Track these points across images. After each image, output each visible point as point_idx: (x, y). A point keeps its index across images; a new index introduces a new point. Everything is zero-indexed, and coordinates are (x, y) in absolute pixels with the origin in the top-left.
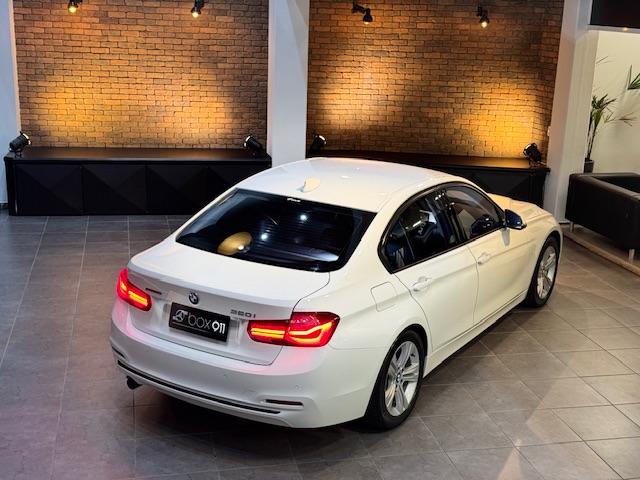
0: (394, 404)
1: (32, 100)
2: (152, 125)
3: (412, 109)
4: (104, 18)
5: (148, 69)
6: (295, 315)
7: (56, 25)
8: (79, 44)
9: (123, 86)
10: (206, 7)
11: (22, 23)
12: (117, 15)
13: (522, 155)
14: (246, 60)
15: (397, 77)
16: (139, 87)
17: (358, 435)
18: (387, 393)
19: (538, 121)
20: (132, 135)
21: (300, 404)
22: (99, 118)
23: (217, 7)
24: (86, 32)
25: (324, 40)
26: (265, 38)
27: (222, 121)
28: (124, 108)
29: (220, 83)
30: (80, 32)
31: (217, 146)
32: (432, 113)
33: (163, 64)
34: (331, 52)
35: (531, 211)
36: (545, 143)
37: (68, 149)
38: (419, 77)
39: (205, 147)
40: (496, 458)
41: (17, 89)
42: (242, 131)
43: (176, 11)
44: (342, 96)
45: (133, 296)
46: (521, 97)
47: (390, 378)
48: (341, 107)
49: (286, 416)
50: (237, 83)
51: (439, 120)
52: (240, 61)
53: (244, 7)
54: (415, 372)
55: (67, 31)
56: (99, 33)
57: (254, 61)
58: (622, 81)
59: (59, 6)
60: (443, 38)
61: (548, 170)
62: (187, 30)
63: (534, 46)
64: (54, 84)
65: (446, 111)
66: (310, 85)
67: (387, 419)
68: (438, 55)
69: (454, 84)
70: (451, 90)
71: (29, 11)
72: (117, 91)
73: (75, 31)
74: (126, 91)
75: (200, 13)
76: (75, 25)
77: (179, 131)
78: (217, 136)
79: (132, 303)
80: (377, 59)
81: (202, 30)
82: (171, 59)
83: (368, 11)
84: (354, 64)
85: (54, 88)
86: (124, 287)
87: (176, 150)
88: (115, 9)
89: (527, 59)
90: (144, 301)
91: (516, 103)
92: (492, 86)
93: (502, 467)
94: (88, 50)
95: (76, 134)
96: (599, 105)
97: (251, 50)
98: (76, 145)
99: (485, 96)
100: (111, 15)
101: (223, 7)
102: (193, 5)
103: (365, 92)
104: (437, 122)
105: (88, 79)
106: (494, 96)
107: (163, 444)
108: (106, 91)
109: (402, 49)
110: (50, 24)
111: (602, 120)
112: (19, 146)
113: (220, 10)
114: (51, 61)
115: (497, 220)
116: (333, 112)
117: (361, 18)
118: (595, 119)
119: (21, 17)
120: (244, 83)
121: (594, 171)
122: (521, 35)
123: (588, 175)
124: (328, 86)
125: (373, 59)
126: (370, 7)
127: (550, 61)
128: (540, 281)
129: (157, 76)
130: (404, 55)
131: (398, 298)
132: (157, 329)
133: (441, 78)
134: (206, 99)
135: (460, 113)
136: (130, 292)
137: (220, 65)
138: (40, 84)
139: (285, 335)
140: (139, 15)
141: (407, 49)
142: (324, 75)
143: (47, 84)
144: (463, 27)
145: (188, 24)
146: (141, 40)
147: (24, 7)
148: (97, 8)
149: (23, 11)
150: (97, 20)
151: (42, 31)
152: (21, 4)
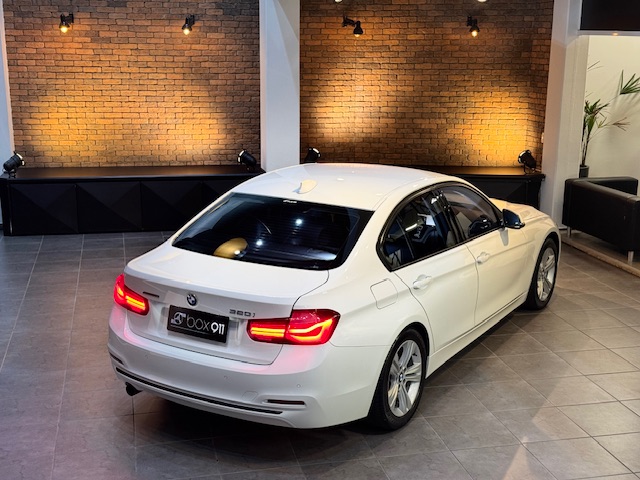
0: (397, 404)
1: (25, 122)
2: (146, 143)
3: (405, 121)
4: (95, 37)
5: (140, 88)
6: (295, 313)
7: (48, 45)
8: (71, 63)
9: (116, 104)
10: (197, 24)
11: (13, 45)
12: (108, 35)
13: (517, 163)
14: (238, 76)
15: (389, 88)
16: (131, 104)
17: (362, 437)
18: (390, 393)
19: (532, 129)
20: (126, 153)
21: (302, 403)
22: (92, 137)
23: (208, 24)
24: (78, 51)
25: (316, 54)
26: (256, 53)
27: (215, 137)
28: (117, 127)
29: (212, 99)
30: (72, 51)
31: (211, 163)
32: (425, 124)
33: (155, 82)
34: (323, 66)
35: (528, 212)
36: (539, 150)
37: (62, 169)
38: (411, 89)
39: (199, 163)
40: (503, 456)
41: (10, 110)
42: (236, 147)
43: (167, 29)
44: (335, 110)
45: (131, 301)
46: (513, 105)
47: (392, 377)
48: (335, 120)
49: (288, 416)
50: (229, 99)
51: (433, 131)
52: (232, 77)
53: (235, 24)
54: (418, 371)
55: (59, 51)
56: (91, 52)
57: (246, 76)
58: (615, 86)
59: (50, 27)
60: (434, 48)
61: (544, 176)
62: (178, 47)
63: (524, 54)
64: (47, 104)
65: (439, 121)
66: (303, 99)
67: (390, 419)
68: (429, 66)
69: (445, 93)
70: (443, 100)
71: (20, 32)
72: (110, 110)
73: (67, 51)
74: (119, 110)
75: (191, 30)
76: (66, 45)
77: (173, 148)
78: (211, 152)
79: (129, 308)
80: (368, 72)
81: (194, 47)
82: (163, 76)
83: (359, 23)
84: (346, 77)
85: (46, 108)
86: (121, 292)
87: (170, 167)
88: (107, 28)
89: (518, 67)
90: (141, 305)
91: (508, 111)
92: (484, 94)
93: (509, 464)
94: (80, 70)
95: (70, 153)
96: (592, 111)
97: (242, 65)
98: (70, 165)
99: (477, 105)
100: (102, 34)
101: (214, 24)
102: (184, 22)
103: (358, 104)
104: (430, 133)
105: (80, 99)
106: (486, 105)
107: (164, 450)
108: (100, 110)
109: (393, 61)
110: (42, 45)
111: (595, 126)
112: (13, 167)
113: (210, 27)
114: (43, 81)
115: (495, 221)
116: (326, 126)
117: (352, 32)
118: (589, 124)
119: (12, 39)
120: (237, 99)
121: (590, 176)
122: (511, 44)
123: (584, 180)
124: (320, 99)
125: (365, 71)
126: (361, 20)
127: (541, 68)
128: (540, 284)
129: (149, 93)
130: (395, 66)
131: (397, 296)
132: (156, 333)
133: (433, 88)
134: (199, 116)
135: (453, 123)
136: (127, 297)
137: (212, 82)
138: (32, 104)
139: (285, 333)
140: (130, 34)
141: (398, 61)
142: (316, 89)
143: (39, 104)
144: (453, 37)
145: (180, 41)
146: (132, 58)
147: (15, 28)
148: (88, 28)
149: (15, 33)
150: (89, 40)
151: (34, 51)
152: (13, 26)
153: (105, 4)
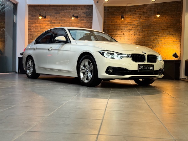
4: (51, 22)
7: (39, 24)
10: (78, 18)
23: (81, 18)
30: (45, 26)
38: (141, 37)
43: (70, 20)
46: (174, 41)
53: (89, 18)
55: (41, 26)
56: (49, 26)
60: (148, 24)
61: (180, 61)
63: (178, 24)
68: (147, 29)
69: (152, 38)
70: (151, 40)
71: (32, 21)
73: (43, 26)
75: (74, 18)
76: (43, 24)
80: (129, 32)
81: (77, 25)
84: (122, 34)
88: (54, 20)
89: (175, 28)
91: (173, 43)
92: (164, 38)
99: (162, 41)
100: (53, 21)
101: (83, 18)
102: (72, 16)
106: (165, 41)
109: (136, 28)
110: (37, 24)
114: (37, 34)
119: (30, 23)
122: (173, 21)
133: (148, 36)
135: (154, 47)
140: (60, 21)
141: (138, 28)
145: (73, 23)
147: (31, 20)
148: (49, 20)
149: (31, 21)
150: (49, 23)
151: (35, 26)
152: (30, 19)
153: (54, 13)
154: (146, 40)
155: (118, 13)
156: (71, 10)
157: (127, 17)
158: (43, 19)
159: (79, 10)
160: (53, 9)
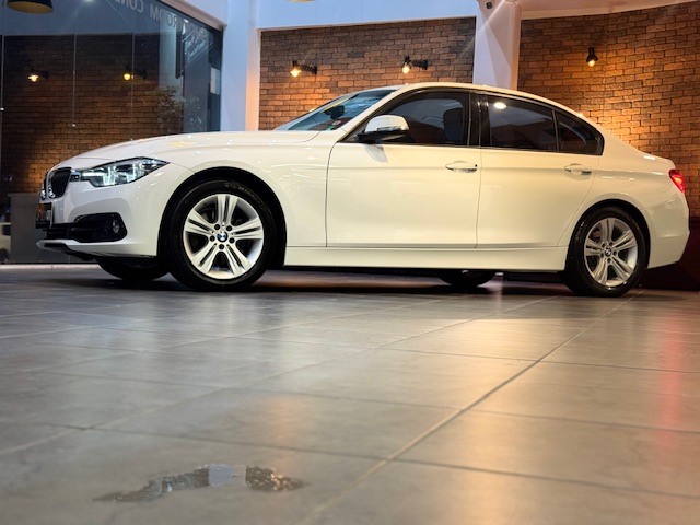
4: (334, 88)
7: (293, 97)
10: (429, 69)
11: (265, 97)
12: (345, 84)
15: (641, 131)
23: (440, 68)
24: (318, 102)
30: (313, 102)
38: (667, 129)
55: (302, 102)
68: (689, 100)
71: (272, 86)
73: (309, 102)
76: (308, 97)
80: (618, 112)
88: (345, 78)
100: (340, 84)
101: (447, 69)
109: (646, 97)
110: (288, 97)
113: (443, 72)
119: (265, 92)
125: (614, 112)
133: (694, 126)
141: (653, 97)
147: (268, 82)
148: (329, 79)
149: (268, 86)
150: (328, 90)
151: (281, 103)
152: (266, 80)
153: (345, 55)
154: (686, 140)
155: (579, 42)
156: (404, 42)
157: (610, 55)
158: (308, 79)
159: (432, 40)
160: (340, 39)
